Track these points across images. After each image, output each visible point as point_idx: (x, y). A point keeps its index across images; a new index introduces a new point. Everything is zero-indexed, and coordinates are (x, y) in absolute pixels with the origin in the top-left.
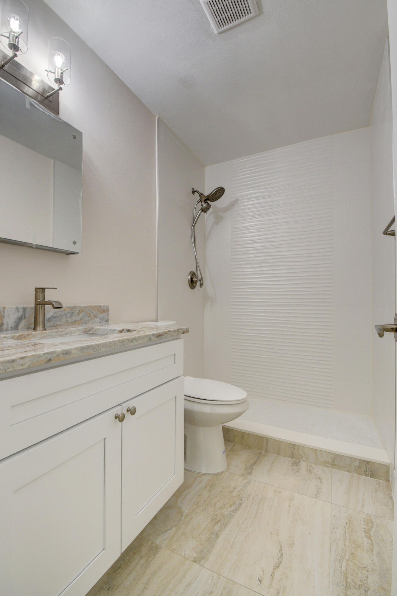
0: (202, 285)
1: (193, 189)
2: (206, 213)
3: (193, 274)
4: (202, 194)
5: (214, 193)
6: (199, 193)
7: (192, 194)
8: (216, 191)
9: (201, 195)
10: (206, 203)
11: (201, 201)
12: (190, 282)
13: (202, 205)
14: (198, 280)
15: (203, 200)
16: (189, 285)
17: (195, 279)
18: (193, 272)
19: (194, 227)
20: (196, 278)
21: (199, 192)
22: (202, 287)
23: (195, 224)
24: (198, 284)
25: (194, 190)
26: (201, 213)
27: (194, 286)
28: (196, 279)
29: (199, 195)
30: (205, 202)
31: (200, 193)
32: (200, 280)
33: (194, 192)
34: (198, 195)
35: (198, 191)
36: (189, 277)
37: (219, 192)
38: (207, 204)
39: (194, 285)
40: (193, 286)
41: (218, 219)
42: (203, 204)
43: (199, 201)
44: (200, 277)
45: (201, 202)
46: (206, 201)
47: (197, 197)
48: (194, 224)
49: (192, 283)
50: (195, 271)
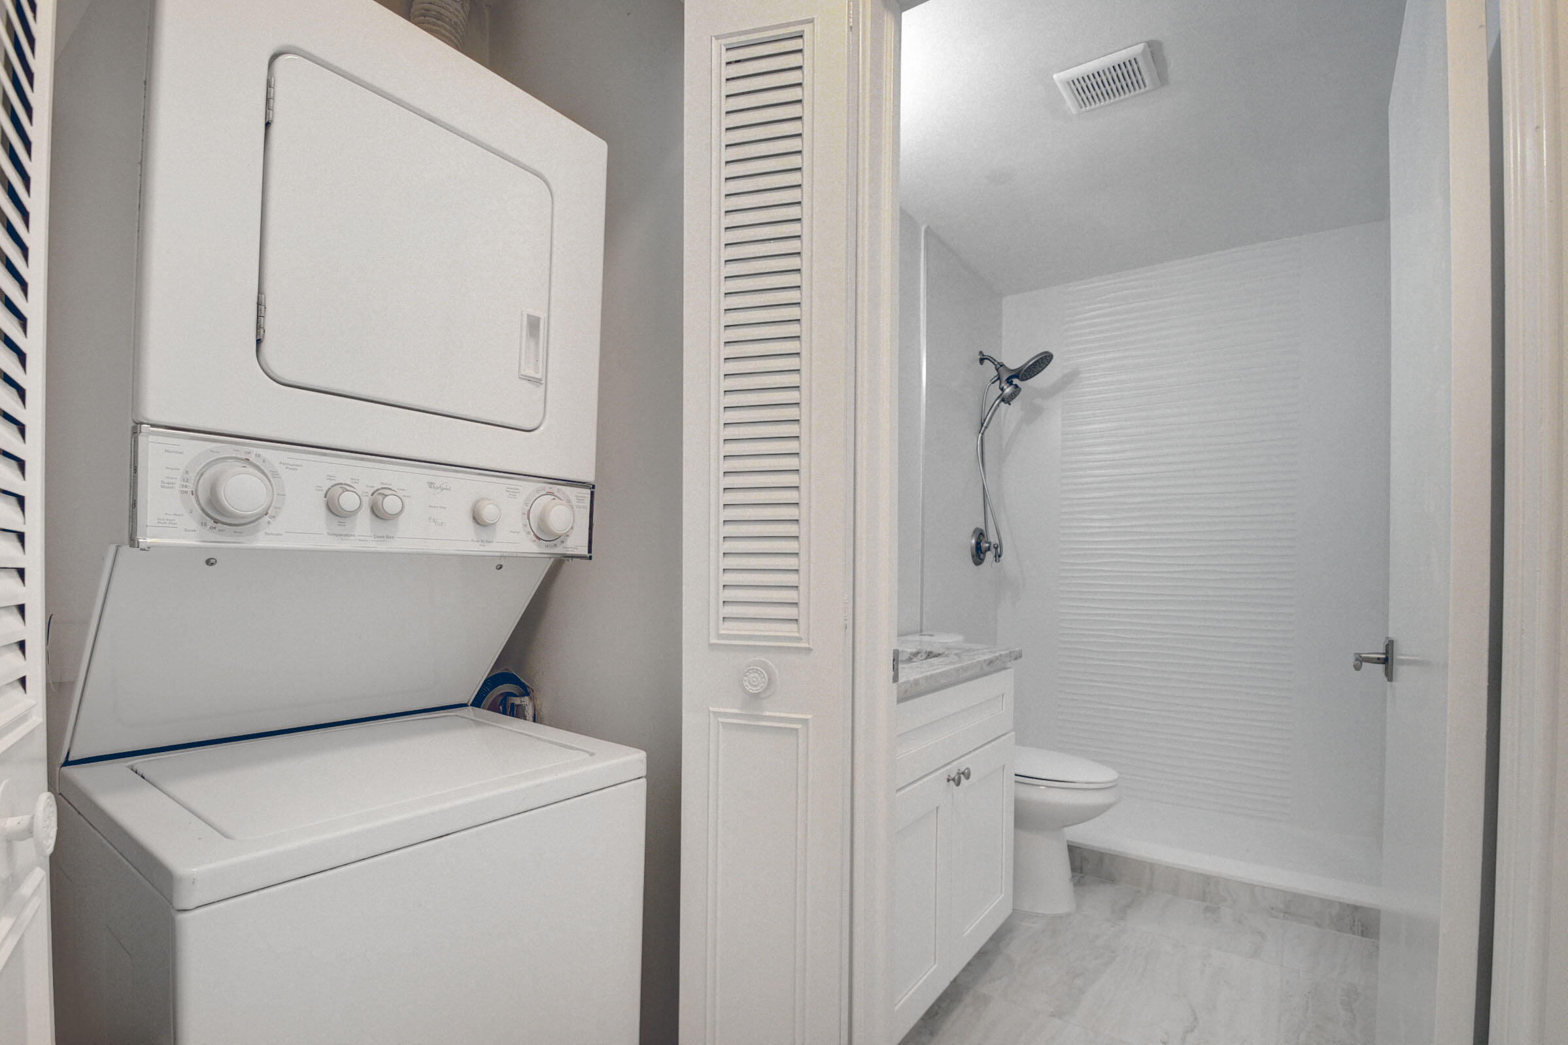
0: (998, 556)
1: (981, 353)
2: (1010, 404)
3: (980, 535)
4: (1001, 366)
5: (1030, 366)
6: (996, 363)
7: (978, 362)
8: (1035, 362)
9: (999, 366)
10: (1010, 383)
11: (999, 379)
12: (974, 551)
13: (1002, 389)
14: (992, 546)
15: (1005, 377)
16: (973, 556)
17: (985, 545)
18: (981, 530)
19: (983, 434)
20: (986, 543)
21: (995, 360)
22: (999, 561)
23: (986, 427)
24: (990, 556)
25: (984, 356)
26: (998, 405)
27: (981, 559)
28: (987, 545)
29: (996, 368)
30: (1008, 382)
31: (998, 363)
32: (995, 547)
33: (982, 361)
34: (994, 366)
35: (992, 358)
36: (973, 541)
37: (1043, 361)
38: (1012, 386)
39: (982, 555)
40: (979, 558)
41: (1034, 413)
42: (1005, 387)
43: (996, 378)
44: (993, 539)
45: (998, 381)
46: (1010, 381)
47: (990, 370)
48: (983, 428)
49: (979, 554)
50: (983, 528)
